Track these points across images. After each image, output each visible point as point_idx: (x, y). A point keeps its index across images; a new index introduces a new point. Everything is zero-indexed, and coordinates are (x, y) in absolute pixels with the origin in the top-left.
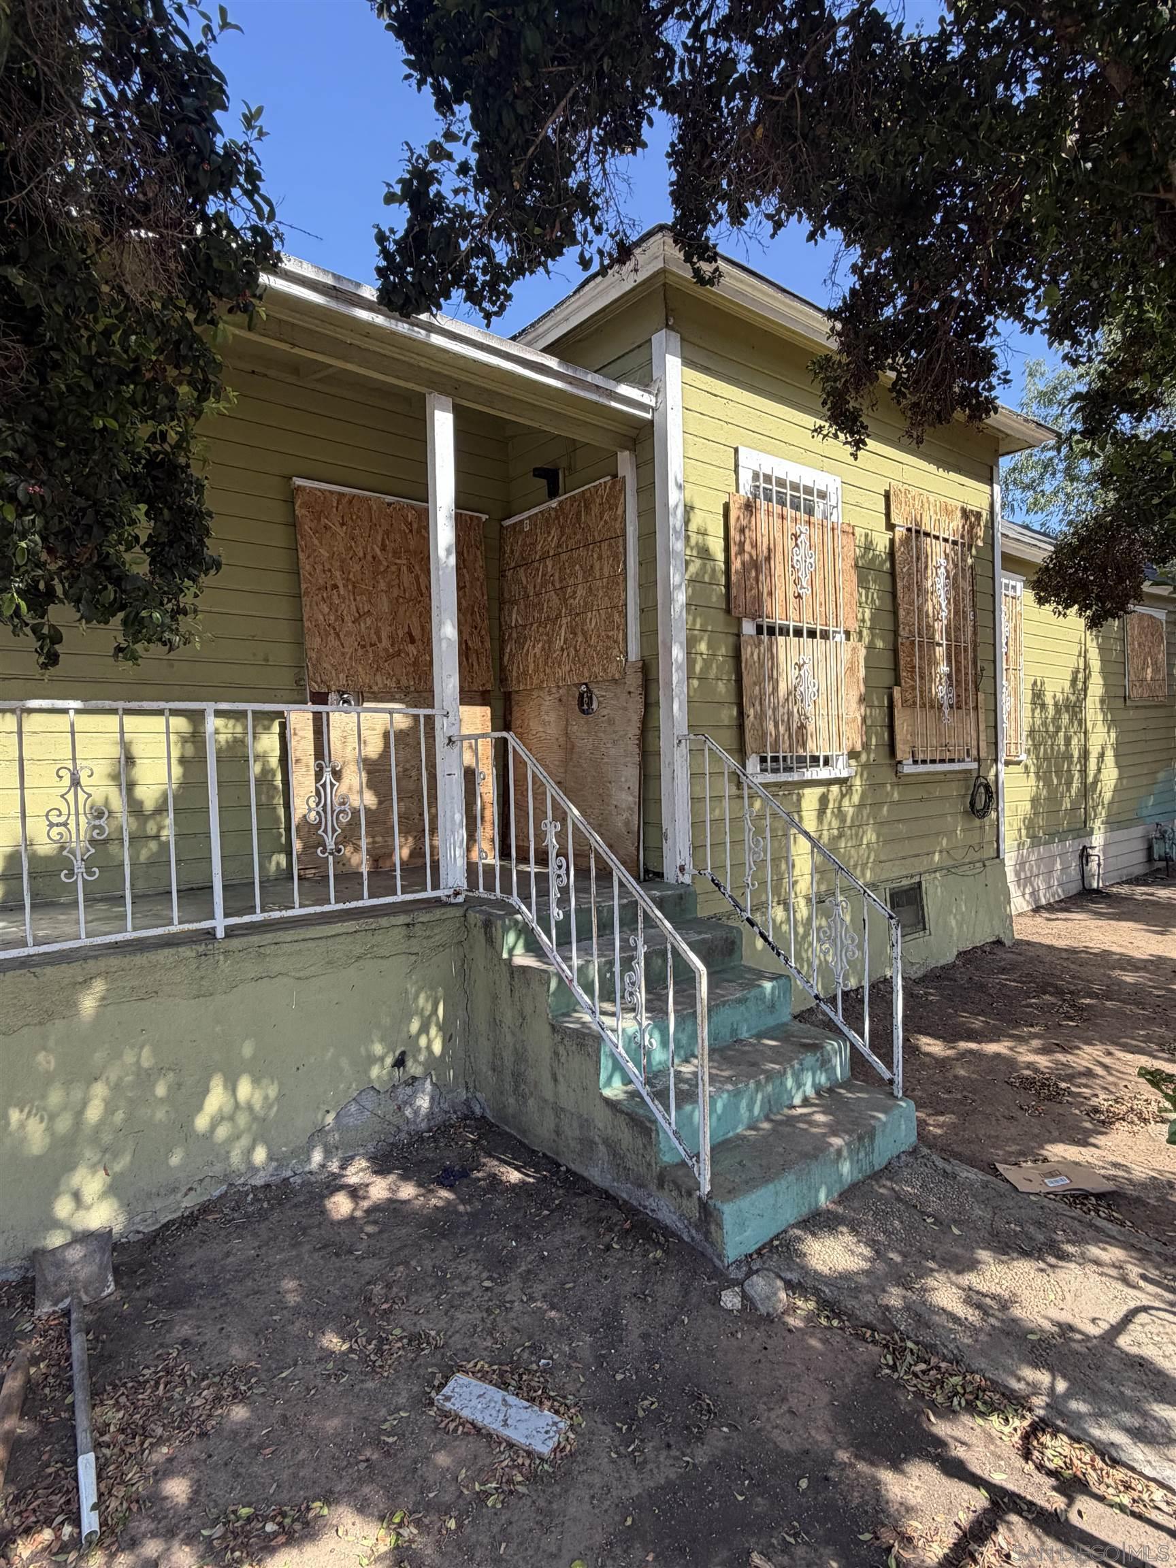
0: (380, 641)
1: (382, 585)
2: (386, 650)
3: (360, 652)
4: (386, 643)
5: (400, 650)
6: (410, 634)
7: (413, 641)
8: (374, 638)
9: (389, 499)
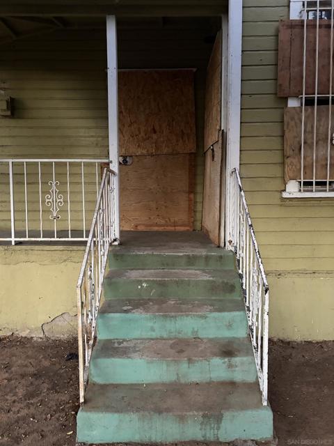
0: (140, 133)
1: (142, 109)
2: (142, 137)
3: (131, 139)
4: (142, 134)
5: (149, 137)
6: (154, 129)
7: (155, 132)
8: (137, 133)
9: (146, 70)
